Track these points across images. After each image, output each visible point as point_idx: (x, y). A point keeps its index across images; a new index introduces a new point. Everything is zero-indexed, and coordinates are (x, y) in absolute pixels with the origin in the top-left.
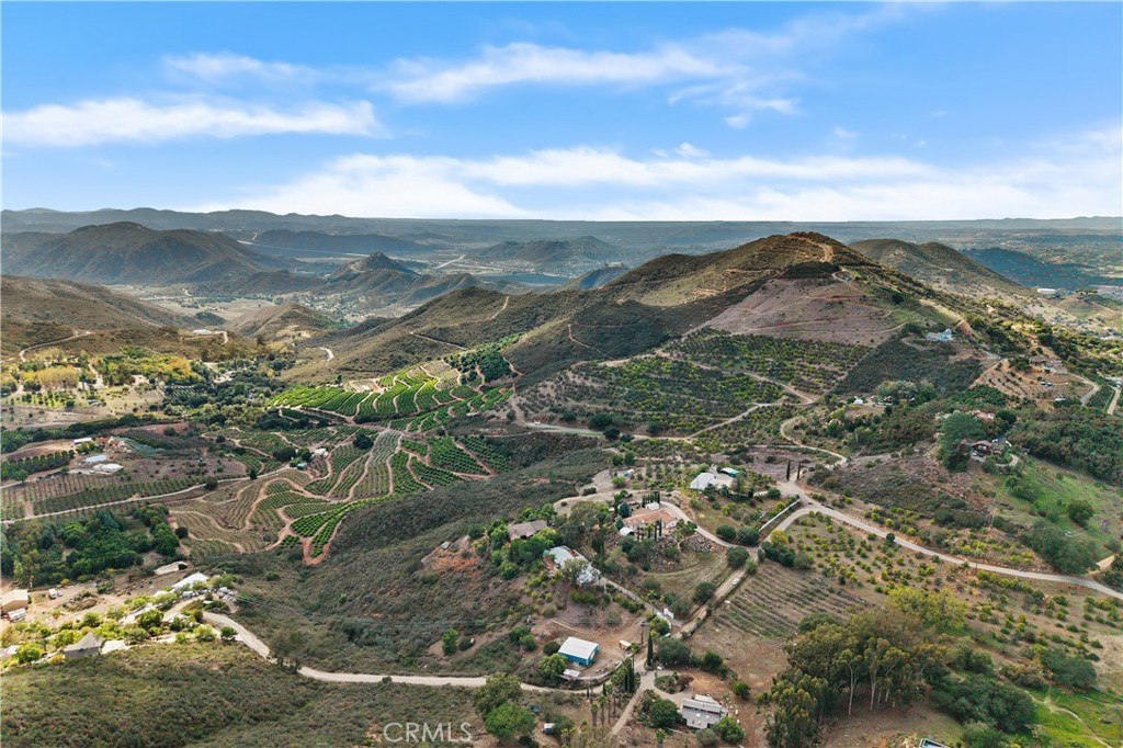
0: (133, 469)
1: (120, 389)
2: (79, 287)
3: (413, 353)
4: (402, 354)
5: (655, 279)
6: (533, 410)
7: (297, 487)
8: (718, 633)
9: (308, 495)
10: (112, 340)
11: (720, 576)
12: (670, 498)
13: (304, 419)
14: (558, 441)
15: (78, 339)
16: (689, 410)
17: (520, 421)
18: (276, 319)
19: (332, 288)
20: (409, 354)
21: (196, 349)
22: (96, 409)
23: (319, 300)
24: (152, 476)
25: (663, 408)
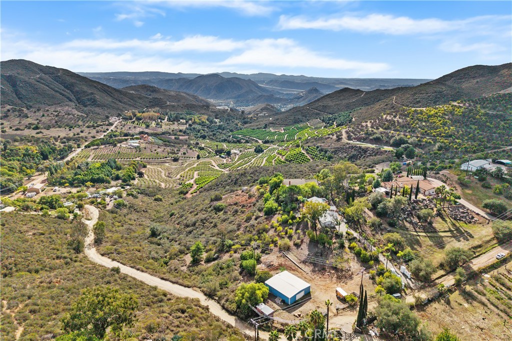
0: (144, 147)
1: (171, 123)
2: (188, 95)
3: (306, 117)
4: (300, 117)
5: (461, 79)
6: (353, 134)
7: (214, 164)
8: (466, 310)
9: (217, 168)
10: (182, 107)
11: (480, 246)
12: (438, 175)
13: (239, 139)
14: (366, 151)
15: (168, 105)
16: (473, 139)
17: (345, 140)
18: (258, 110)
19: (291, 102)
20: (304, 118)
21: (214, 114)
22: (157, 129)
23: (284, 107)
24: (152, 152)
25: (450, 136)
